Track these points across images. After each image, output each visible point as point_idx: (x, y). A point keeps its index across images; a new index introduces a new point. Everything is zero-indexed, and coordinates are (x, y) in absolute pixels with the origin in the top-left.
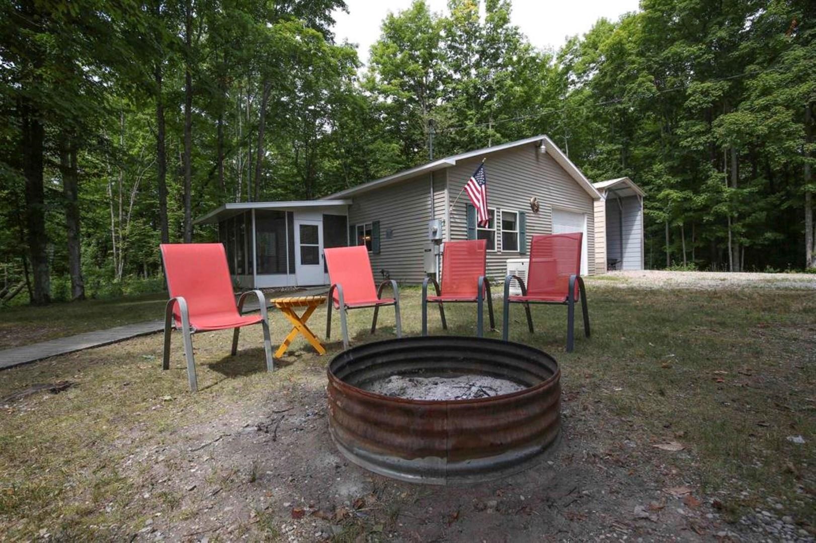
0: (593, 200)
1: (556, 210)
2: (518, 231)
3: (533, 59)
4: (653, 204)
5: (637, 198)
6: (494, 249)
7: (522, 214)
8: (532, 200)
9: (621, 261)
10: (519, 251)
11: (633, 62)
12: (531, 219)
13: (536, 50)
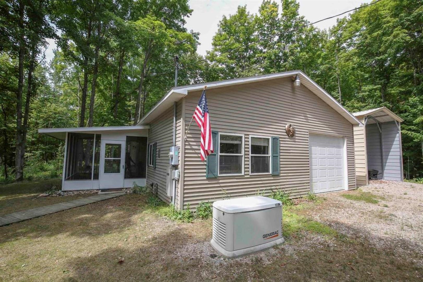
0: (352, 125)
1: (313, 135)
2: (270, 154)
3: (315, 36)
4: (410, 127)
5: (395, 123)
6: (241, 173)
7: (275, 139)
8: (287, 126)
9: (382, 173)
10: (271, 173)
11: (388, 22)
12: (286, 143)
13: (316, 30)
